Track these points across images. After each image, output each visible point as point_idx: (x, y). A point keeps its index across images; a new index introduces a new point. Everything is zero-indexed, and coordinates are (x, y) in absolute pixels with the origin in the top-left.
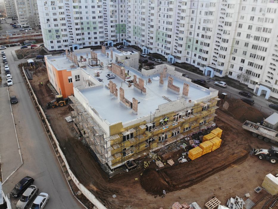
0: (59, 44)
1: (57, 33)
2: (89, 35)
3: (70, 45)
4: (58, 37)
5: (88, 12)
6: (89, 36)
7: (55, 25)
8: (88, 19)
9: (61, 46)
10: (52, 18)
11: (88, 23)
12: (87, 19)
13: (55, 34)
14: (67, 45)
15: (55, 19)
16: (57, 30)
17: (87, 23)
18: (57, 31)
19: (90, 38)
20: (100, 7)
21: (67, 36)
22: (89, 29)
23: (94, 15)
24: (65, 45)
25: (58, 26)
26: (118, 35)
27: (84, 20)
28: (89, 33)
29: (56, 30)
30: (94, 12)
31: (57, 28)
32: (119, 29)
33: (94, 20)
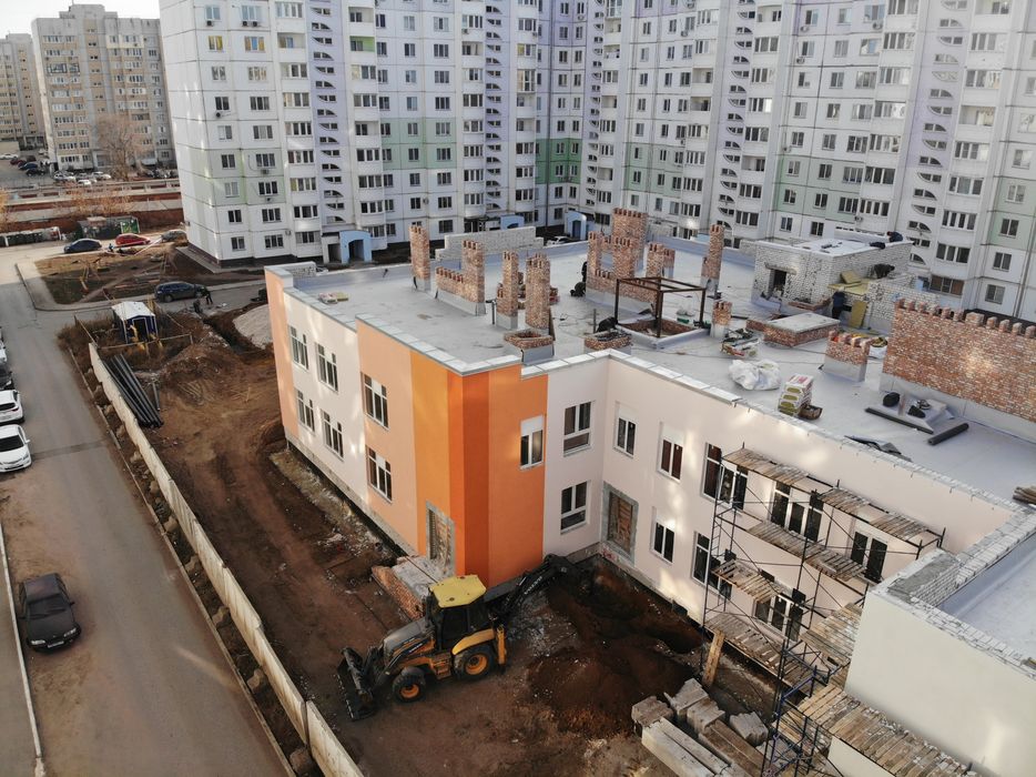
0: (273, 228)
1: (265, 172)
2: (415, 189)
3: (325, 235)
4: (268, 189)
5: (414, 72)
6: (417, 192)
7: (256, 128)
8: (416, 109)
9: (281, 240)
10: (240, 91)
11: (413, 129)
12: (409, 106)
13: (254, 178)
14: (311, 233)
15: (259, 99)
16: (265, 156)
17: (409, 125)
18: (266, 160)
19: (418, 199)
20: (473, 50)
21: (314, 188)
22: (417, 157)
23: (442, 90)
24: (304, 234)
25: (270, 136)
26: (542, 187)
27: (398, 113)
28: (415, 180)
29: (259, 156)
30: (442, 77)
31: (264, 146)
32: (548, 162)
33: (442, 115)
